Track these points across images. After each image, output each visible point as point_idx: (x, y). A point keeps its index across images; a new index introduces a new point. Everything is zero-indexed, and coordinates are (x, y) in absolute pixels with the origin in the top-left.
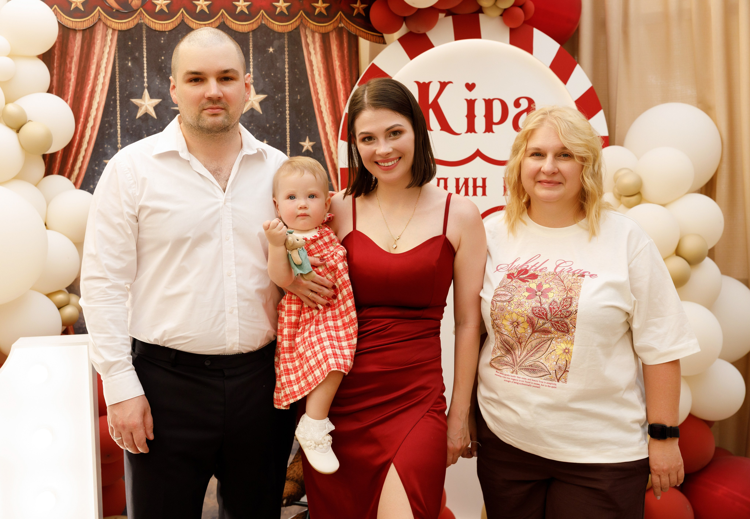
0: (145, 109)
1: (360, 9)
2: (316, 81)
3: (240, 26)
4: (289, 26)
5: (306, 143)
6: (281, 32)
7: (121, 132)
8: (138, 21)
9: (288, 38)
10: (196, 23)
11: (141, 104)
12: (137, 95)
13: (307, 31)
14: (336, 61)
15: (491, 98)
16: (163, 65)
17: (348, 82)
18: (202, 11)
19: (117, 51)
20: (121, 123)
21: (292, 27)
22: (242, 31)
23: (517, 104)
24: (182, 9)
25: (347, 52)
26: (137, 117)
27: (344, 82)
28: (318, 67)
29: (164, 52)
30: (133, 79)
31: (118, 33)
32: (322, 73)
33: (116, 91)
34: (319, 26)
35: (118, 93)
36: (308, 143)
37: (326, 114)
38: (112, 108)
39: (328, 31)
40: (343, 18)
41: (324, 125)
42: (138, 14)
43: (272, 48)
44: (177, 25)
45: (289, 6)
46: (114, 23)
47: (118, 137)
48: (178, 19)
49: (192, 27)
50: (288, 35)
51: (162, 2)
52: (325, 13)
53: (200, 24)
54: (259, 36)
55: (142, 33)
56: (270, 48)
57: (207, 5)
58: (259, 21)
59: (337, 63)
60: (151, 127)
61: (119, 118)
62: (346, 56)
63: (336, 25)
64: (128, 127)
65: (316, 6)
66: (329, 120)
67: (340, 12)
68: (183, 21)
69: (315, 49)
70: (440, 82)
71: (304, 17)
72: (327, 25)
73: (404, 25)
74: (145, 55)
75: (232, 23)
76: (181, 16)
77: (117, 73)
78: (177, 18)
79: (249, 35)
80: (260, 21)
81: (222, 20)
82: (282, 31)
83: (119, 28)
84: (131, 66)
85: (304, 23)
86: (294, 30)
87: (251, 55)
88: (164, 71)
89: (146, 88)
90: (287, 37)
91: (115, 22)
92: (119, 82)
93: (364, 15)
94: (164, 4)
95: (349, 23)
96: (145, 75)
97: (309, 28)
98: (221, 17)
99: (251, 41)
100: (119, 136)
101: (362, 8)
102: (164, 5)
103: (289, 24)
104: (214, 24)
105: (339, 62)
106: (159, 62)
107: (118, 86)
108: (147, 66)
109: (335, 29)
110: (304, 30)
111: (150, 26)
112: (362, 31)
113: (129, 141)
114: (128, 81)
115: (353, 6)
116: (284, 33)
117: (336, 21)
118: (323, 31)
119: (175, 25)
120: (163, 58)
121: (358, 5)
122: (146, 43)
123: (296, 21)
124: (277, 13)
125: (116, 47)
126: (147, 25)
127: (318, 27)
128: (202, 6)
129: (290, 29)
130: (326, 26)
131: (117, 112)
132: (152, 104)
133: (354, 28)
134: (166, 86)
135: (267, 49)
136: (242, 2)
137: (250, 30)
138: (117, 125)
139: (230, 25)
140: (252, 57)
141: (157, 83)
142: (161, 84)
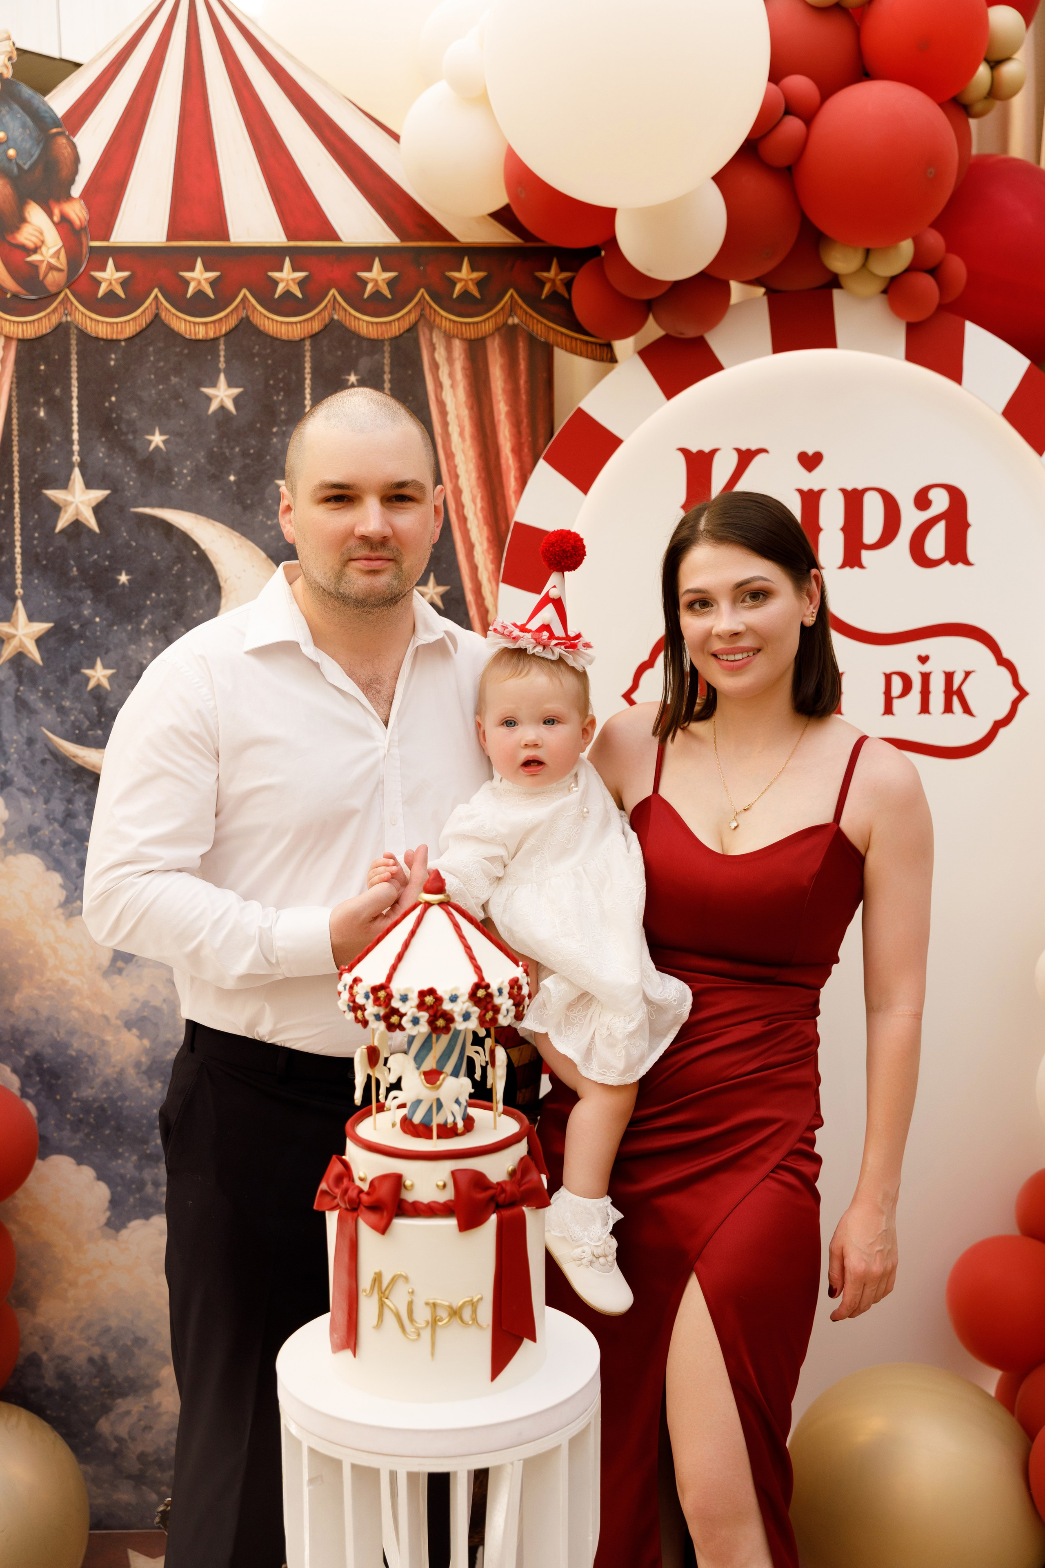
0: (74, 513)
1: (558, 283)
2: (454, 449)
3: (283, 326)
4: (393, 323)
5: (429, 589)
6: (376, 337)
7: (23, 563)
8: (61, 318)
9: (391, 352)
10: (185, 320)
11: (66, 501)
12: (56, 480)
13: (434, 335)
14: (499, 402)
15: (860, 487)
16: (114, 415)
17: (526, 450)
18: (200, 293)
19: (14, 386)
20: (22, 541)
21: (401, 327)
22: (288, 337)
23: (922, 500)
24: (156, 291)
25: (526, 382)
26: (58, 529)
27: (517, 451)
28: (458, 416)
29: (116, 386)
30: (48, 445)
31: (17, 346)
32: (468, 430)
33: (13, 472)
34: (461, 323)
35: (16, 476)
36: (434, 588)
37: (476, 522)
38: (5, 510)
39: (482, 334)
40: (518, 305)
41: (470, 548)
42: (60, 303)
43: (356, 375)
44: (144, 325)
45: (395, 278)
46: (8, 323)
47: (15, 573)
48: (147, 312)
49: (176, 329)
50: (390, 345)
51: (112, 275)
52: (477, 294)
53: (195, 323)
54: (325, 349)
55: (69, 344)
56: (349, 375)
57: (211, 280)
58: (326, 313)
59: (501, 408)
60: (87, 552)
61: (18, 531)
62: (523, 391)
63: (500, 320)
64: (39, 550)
65: (455, 277)
66: (481, 536)
67: (511, 291)
68: (157, 316)
69: (451, 375)
70: (738, 450)
71: (428, 303)
72: (481, 322)
73: (651, 320)
74: (75, 394)
75: (266, 320)
76: (154, 306)
77: (15, 433)
78: (144, 311)
79: (305, 345)
80: (329, 315)
81: (243, 314)
82: (378, 337)
83: (18, 335)
84: (45, 418)
85: (428, 316)
86: (404, 332)
87: (308, 391)
88: (116, 427)
89: (76, 464)
90: (389, 349)
91: (10, 321)
92: (19, 452)
93: (566, 295)
94: (115, 280)
95: (531, 316)
96: (75, 436)
97: (440, 328)
98: (241, 306)
99: (308, 358)
100: (19, 570)
101: (561, 280)
102: (117, 283)
103: (394, 321)
104: (226, 323)
105: (506, 404)
106: (106, 407)
107: (16, 462)
108: (79, 418)
109: (498, 329)
110: (427, 332)
111: (86, 328)
112: (562, 333)
113: (39, 581)
114: (38, 449)
115: (542, 276)
116: (382, 341)
117: (501, 313)
118: (470, 333)
119: (140, 326)
120: (113, 399)
121: (552, 274)
122: (78, 367)
123: (410, 312)
124: (366, 296)
125: (13, 376)
126: (80, 327)
127: (459, 326)
128: (199, 283)
129: (395, 333)
130: (477, 323)
131: (14, 518)
132: (89, 500)
133: (543, 326)
134: (120, 461)
135: (343, 377)
136: (289, 270)
137: (307, 335)
138: (15, 547)
139: (262, 323)
140: (311, 394)
141: (101, 455)
142: (109, 456)
